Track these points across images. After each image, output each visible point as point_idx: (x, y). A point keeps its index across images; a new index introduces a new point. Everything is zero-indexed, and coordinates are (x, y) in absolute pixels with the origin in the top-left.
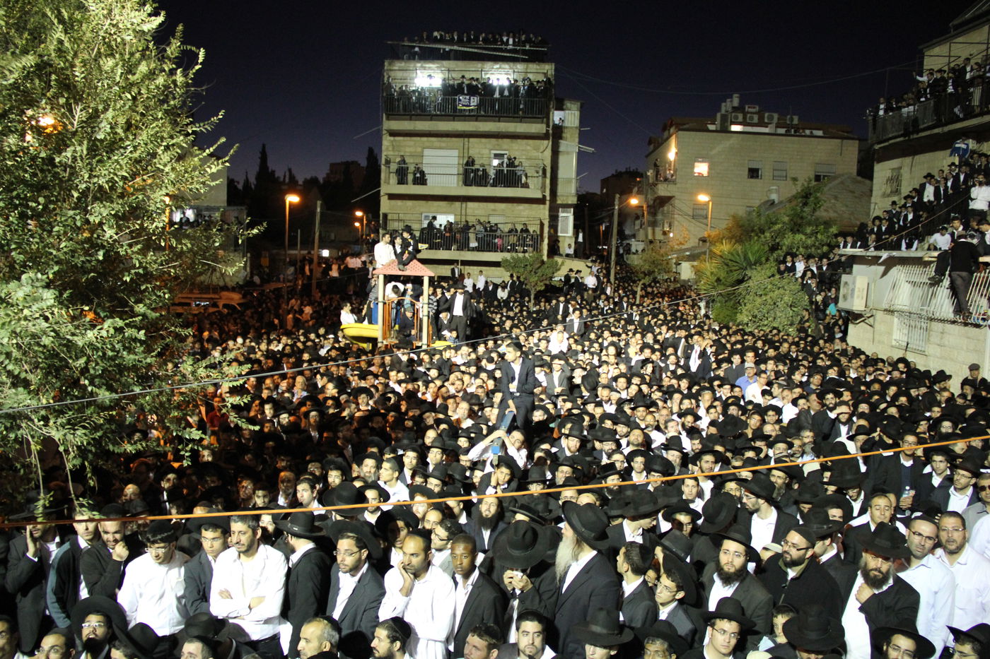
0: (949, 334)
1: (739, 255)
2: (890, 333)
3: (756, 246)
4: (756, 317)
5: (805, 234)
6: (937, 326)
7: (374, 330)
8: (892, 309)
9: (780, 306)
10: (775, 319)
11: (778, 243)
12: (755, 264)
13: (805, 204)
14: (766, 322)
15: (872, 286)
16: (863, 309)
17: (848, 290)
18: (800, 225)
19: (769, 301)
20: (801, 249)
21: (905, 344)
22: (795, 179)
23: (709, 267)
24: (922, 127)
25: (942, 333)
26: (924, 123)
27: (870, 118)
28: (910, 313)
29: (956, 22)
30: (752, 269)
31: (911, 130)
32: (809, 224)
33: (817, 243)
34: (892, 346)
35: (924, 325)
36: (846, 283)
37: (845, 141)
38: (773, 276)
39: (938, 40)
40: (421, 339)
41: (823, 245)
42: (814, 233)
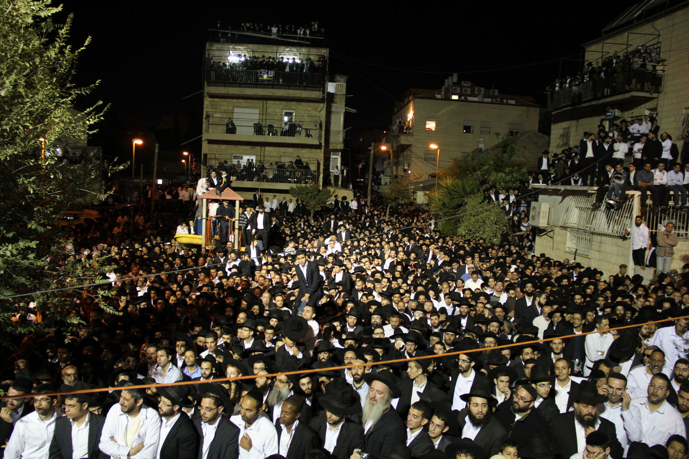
0: (605, 244)
1: (459, 187)
2: (564, 243)
3: (470, 182)
4: (470, 231)
5: (505, 173)
6: (597, 238)
7: (200, 240)
8: (566, 226)
9: (488, 223)
10: (484, 232)
11: (486, 179)
12: (470, 194)
13: (504, 152)
14: (478, 235)
15: (552, 210)
16: (546, 226)
17: (535, 212)
18: (501, 167)
19: (480, 219)
20: (502, 183)
21: (575, 250)
22: (498, 134)
23: (437, 195)
24: (584, 100)
25: (600, 243)
26: (586, 97)
27: (549, 93)
28: (578, 229)
29: (606, 29)
30: (468, 197)
31: (576, 101)
32: (507, 166)
33: (513, 180)
34: (566, 252)
35: (588, 238)
36: (534, 208)
37: (530, 108)
38: (483, 202)
39: (594, 40)
41: (517, 181)
42: (511, 172)
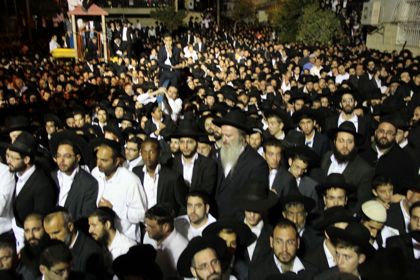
2: (394, 37)
4: (308, 36)
7: (72, 53)
8: (396, 21)
9: (323, 28)
10: (319, 36)
12: (307, 4)
15: (383, 8)
16: (377, 23)
17: (367, 12)
19: (316, 26)
21: (403, 43)
23: (277, 10)
28: (408, 22)
30: (305, 7)
34: (396, 45)
36: (366, 8)
40: (103, 56)
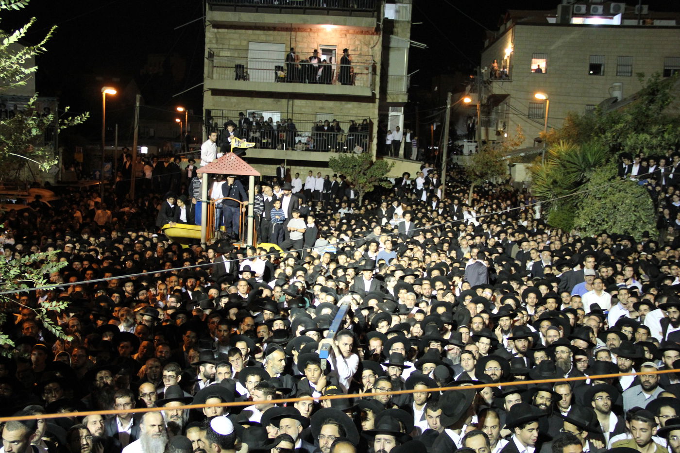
1: (577, 156)
3: (596, 147)
5: (651, 134)
7: (198, 231)
9: (621, 209)
11: (620, 144)
12: (594, 166)
13: (652, 101)
18: (644, 124)
19: (609, 204)
22: (641, 75)
23: (545, 168)
30: (591, 171)
32: (655, 122)
33: (663, 143)
38: (614, 178)
42: (661, 133)
